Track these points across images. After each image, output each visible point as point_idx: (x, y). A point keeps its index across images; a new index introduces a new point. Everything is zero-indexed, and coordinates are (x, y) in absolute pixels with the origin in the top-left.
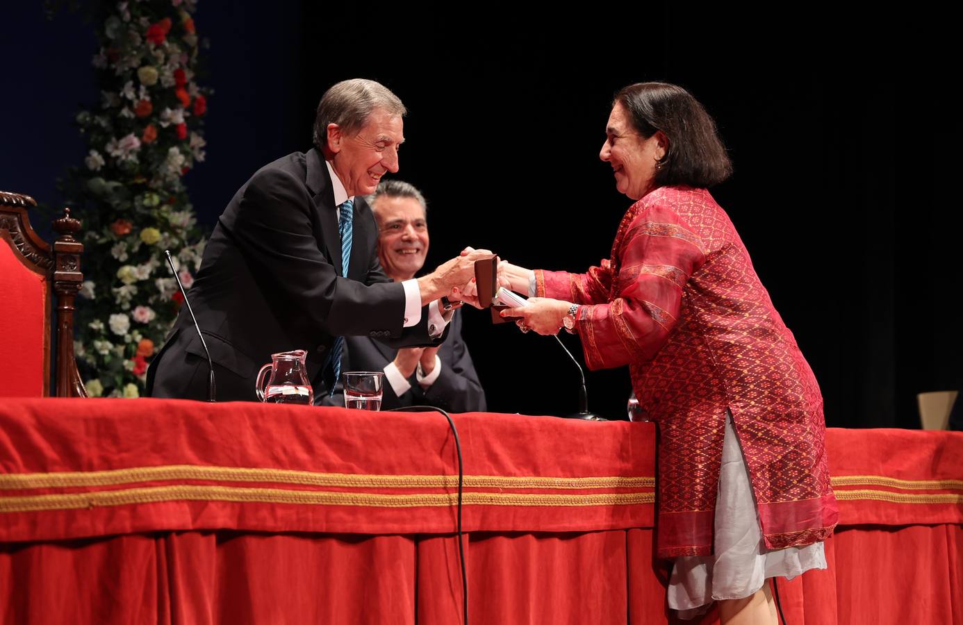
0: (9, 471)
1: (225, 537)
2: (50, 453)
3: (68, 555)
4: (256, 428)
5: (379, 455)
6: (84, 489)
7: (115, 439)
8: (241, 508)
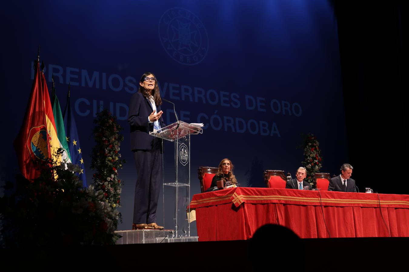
0: (253, 195)
1: (284, 205)
2: (259, 194)
3: (262, 206)
4: (287, 192)
5: (307, 195)
6: (263, 198)
7: (267, 192)
8: (286, 201)
